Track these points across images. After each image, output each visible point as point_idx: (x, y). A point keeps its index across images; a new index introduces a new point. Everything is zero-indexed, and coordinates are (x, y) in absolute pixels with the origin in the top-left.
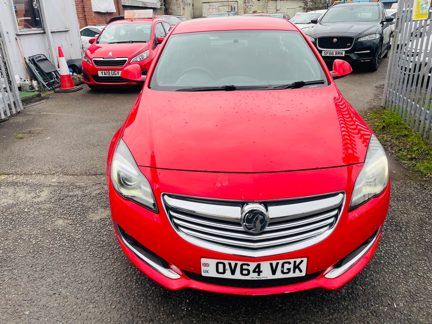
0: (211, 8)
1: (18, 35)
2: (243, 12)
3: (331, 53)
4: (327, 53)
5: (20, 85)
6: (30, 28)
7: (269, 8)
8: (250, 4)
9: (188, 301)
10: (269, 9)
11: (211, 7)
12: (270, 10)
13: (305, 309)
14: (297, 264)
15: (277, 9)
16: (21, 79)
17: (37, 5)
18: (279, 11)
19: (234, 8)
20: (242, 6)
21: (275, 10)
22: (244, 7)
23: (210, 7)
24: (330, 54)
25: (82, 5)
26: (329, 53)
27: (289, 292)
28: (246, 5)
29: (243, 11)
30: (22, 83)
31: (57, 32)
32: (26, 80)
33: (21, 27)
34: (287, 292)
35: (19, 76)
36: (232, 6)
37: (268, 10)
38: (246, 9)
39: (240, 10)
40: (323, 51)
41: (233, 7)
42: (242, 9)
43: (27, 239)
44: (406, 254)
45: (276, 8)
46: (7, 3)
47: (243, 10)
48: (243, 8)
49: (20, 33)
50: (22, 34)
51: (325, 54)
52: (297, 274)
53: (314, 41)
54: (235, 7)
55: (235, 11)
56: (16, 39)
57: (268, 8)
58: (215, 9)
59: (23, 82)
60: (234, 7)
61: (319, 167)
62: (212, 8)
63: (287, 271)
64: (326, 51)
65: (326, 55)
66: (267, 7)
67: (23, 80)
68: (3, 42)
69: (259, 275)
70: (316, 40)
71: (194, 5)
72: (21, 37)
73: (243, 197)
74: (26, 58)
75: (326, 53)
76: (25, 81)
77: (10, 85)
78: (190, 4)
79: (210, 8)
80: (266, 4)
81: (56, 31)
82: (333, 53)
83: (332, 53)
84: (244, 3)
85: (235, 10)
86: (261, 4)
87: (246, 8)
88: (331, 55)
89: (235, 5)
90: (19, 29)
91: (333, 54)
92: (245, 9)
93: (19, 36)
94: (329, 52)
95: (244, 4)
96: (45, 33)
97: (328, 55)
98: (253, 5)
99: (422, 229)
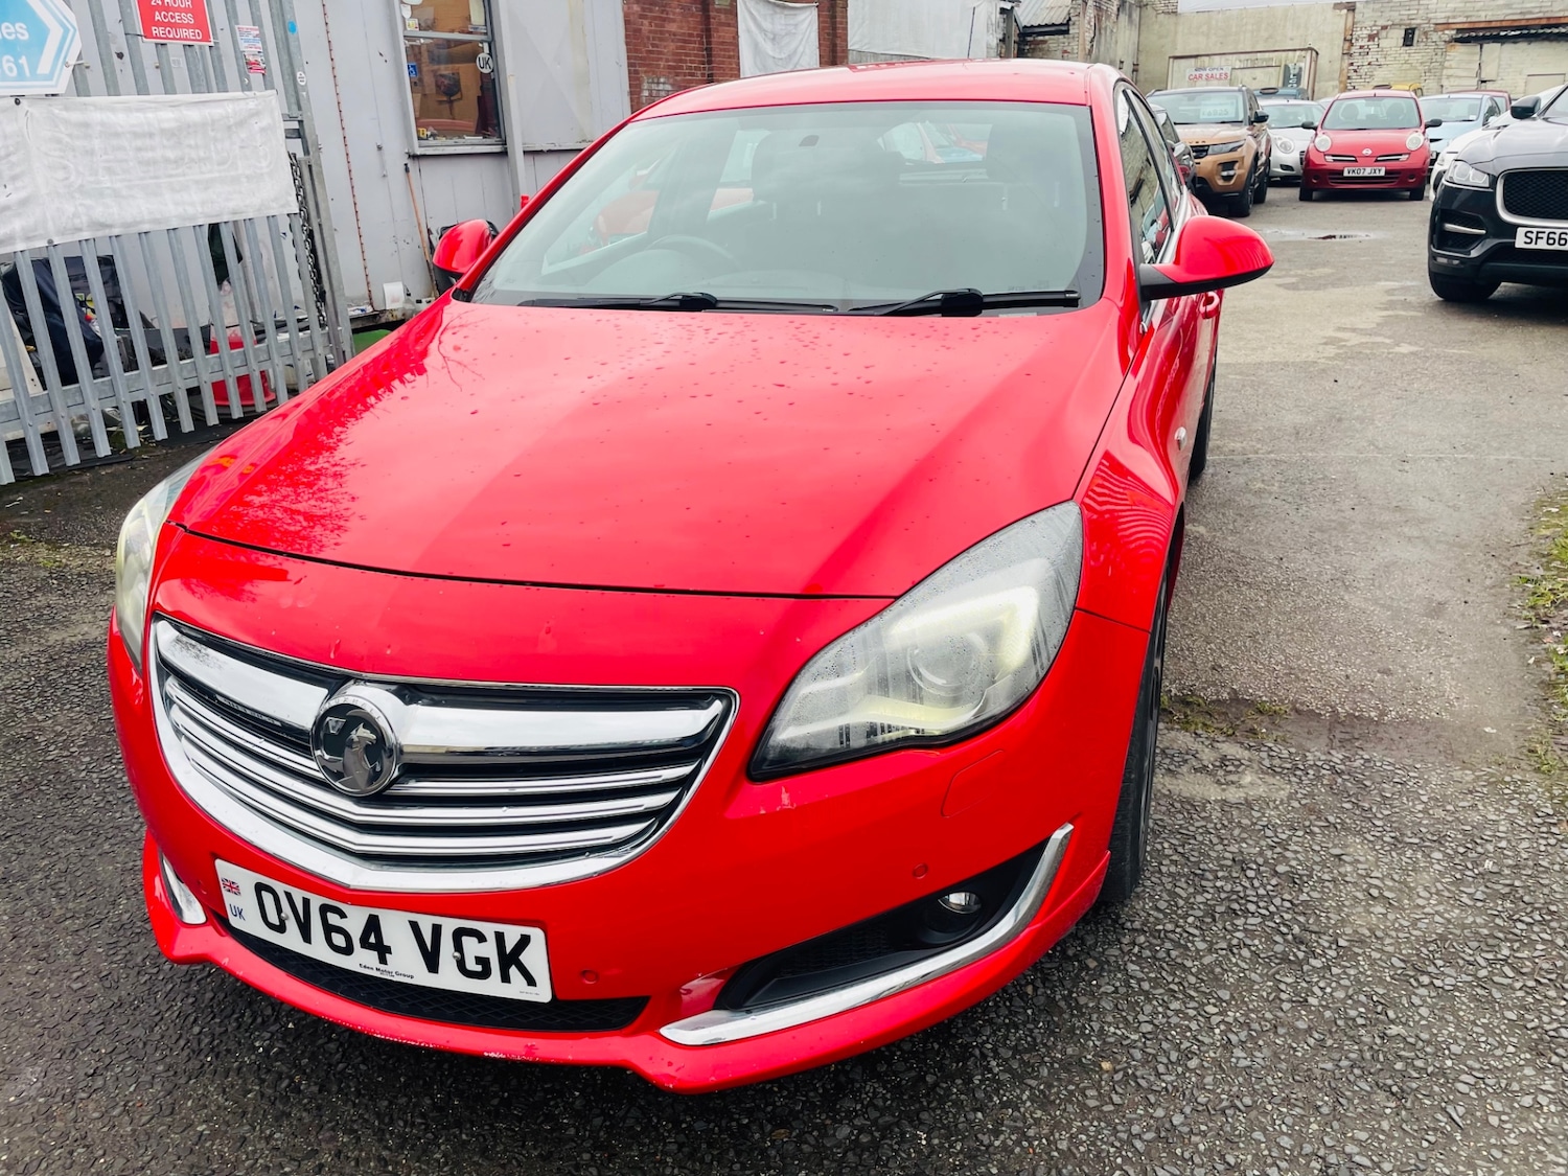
0: (1204, 77)
1: (414, 157)
2: (1337, 90)
3: (1556, 237)
4: (1537, 238)
5: (404, 315)
6: (460, 137)
7: (1450, 72)
8: (1369, 58)
9: (290, 1025)
10: (1449, 77)
11: (1204, 73)
12: (1452, 79)
13: (642, 1155)
14: (509, 946)
15: (1484, 77)
16: (409, 295)
17: (490, 62)
18: (1489, 85)
19: (1298, 76)
20: (1337, 65)
21: (1475, 82)
22: (1342, 70)
23: (1198, 73)
24: (1551, 241)
25: (707, 72)
26: (1548, 238)
27: (501, 1056)
28: (1352, 64)
29: (1334, 87)
30: (409, 307)
31: (550, 151)
32: (424, 300)
33: (429, 133)
34: (492, 1055)
35: (404, 286)
36: (1291, 66)
37: (1445, 82)
38: (1349, 78)
39: (1326, 81)
40: (1519, 229)
41: (1292, 72)
42: (1333, 79)
43: (43, 744)
44: (1244, 1063)
45: (1478, 74)
46: (388, 55)
47: (1337, 83)
48: (1337, 75)
49: (419, 152)
50: (428, 153)
51: (1529, 241)
52: (516, 989)
53: (1487, 185)
54: (1300, 69)
55: (1301, 87)
56: (407, 170)
57: (1445, 72)
58: (1220, 79)
59: (413, 304)
60: (1296, 71)
61: (666, 587)
62: (1207, 75)
63: (479, 968)
64: (1535, 230)
65: (1532, 246)
66: (1443, 68)
67: (413, 298)
68: (314, 169)
69: (383, 961)
70: (1494, 181)
71: (1140, 68)
72: (424, 164)
73: (332, 656)
74: (433, 231)
75: (1533, 236)
76: (419, 302)
77: (319, 304)
78: (1122, 62)
79: (1201, 76)
80: (1439, 58)
81: (545, 149)
82: (1563, 236)
83: (1560, 239)
84: (1346, 57)
85: (1298, 82)
86: (1417, 56)
87: (1352, 74)
88: (1556, 247)
89: (1302, 65)
90: (419, 138)
91: (1563, 242)
92: (1344, 78)
93: (416, 162)
94: (1548, 231)
95: (1342, 59)
96: (504, 153)
97: (1542, 245)
98: (1382, 61)
99: (1412, 980)
